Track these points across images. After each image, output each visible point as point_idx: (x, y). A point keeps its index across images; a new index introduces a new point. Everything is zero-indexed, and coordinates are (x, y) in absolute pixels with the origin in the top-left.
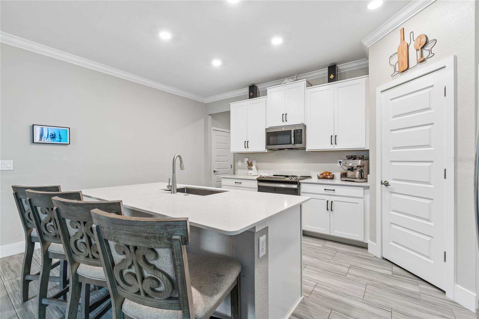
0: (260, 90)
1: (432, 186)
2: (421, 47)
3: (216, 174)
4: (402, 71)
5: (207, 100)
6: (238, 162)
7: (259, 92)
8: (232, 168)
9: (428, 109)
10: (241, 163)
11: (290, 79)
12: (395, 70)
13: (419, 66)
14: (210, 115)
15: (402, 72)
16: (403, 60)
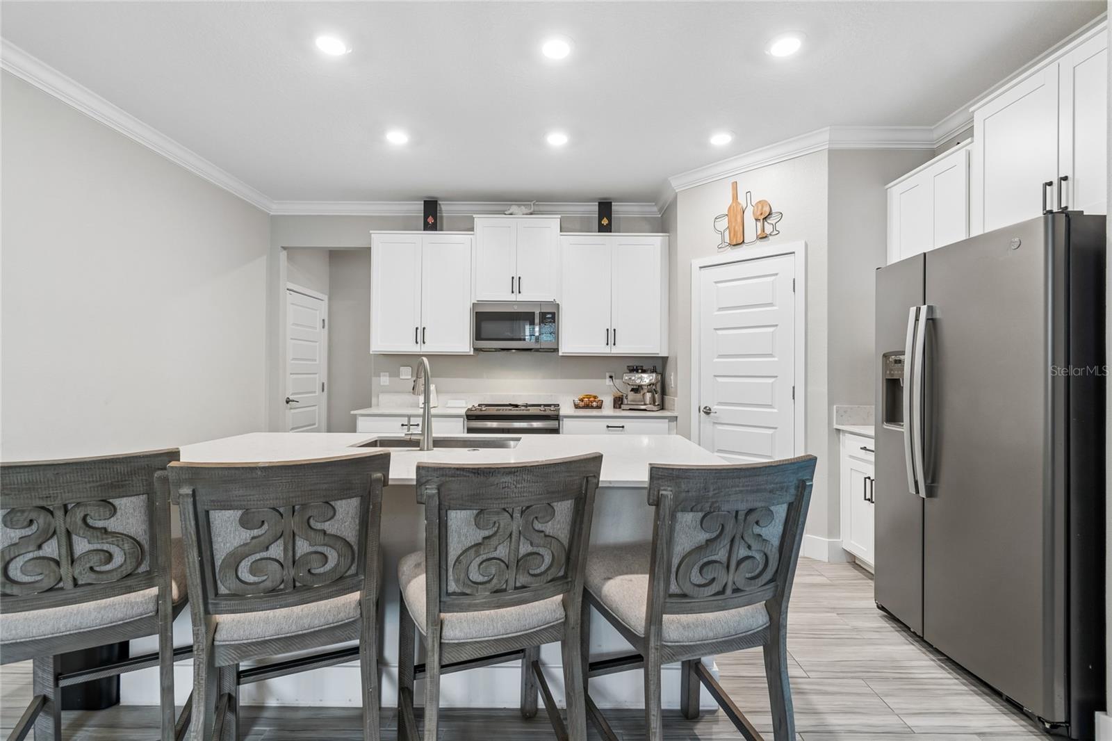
0: (444, 215)
1: (775, 410)
2: (763, 217)
3: (291, 409)
4: (735, 243)
5: (276, 208)
6: (380, 376)
7: (442, 217)
8: (323, 390)
9: (771, 304)
10: (388, 378)
11: (523, 207)
12: (723, 241)
13: (759, 243)
14: (284, 248)
15: (734, 245)
16: (737, 227)
